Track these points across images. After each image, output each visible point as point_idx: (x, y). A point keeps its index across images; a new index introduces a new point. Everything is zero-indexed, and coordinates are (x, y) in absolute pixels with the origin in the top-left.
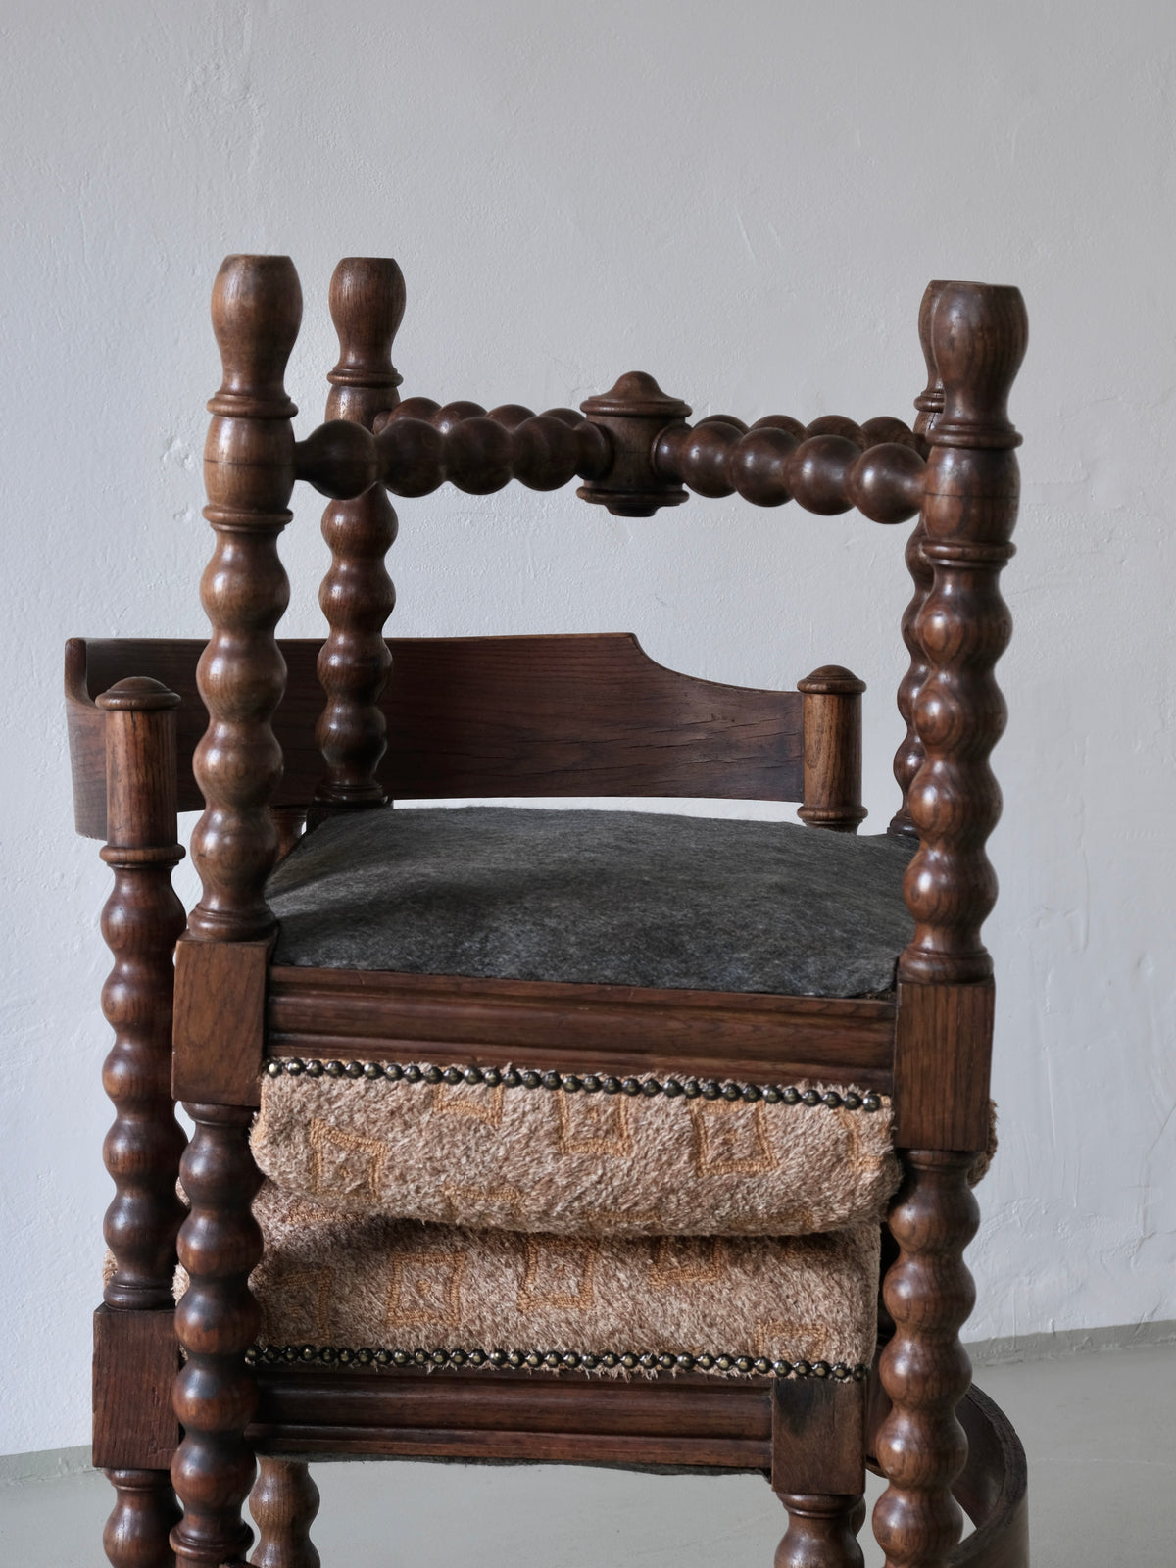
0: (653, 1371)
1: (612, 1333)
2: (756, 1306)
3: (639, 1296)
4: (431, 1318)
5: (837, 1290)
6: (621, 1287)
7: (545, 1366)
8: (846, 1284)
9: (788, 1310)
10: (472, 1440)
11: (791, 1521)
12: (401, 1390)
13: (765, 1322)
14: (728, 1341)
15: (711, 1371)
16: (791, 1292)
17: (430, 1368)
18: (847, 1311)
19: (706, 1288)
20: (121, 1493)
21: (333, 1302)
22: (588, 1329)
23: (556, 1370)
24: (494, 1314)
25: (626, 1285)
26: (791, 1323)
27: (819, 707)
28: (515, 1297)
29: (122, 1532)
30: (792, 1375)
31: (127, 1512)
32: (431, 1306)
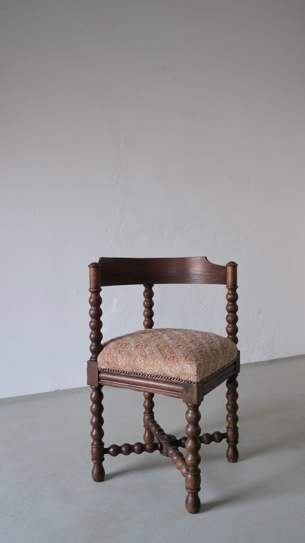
0: (165, 379)
1: (157, 372)
2: (179, 370)
3: (161, 366)
4: (131, 367)
5: (192, 368)
6: (159, 364)
7: (148, 377)
8: (194, 367)
9: (184, 371)
10: (138, 388)
11: (188, 408)
12: (129, 378)
13: (180, 373)
14: (175, 375)
15: (173, 380)
16: (185, 368)
17: (132, 375)
18: (193, 372)
19: (172, 366)
20: (93, 390)
21: (118, 363)
22: (154, 371)
23: (150, 377)
24: (140, 367)
25: (160, 364)
26: (185, 373)
27: (230, 269)
28: (143, 364)
29: (93, 396)
30: (186, 382)
31: (94, 393)
32: (131, 365)
